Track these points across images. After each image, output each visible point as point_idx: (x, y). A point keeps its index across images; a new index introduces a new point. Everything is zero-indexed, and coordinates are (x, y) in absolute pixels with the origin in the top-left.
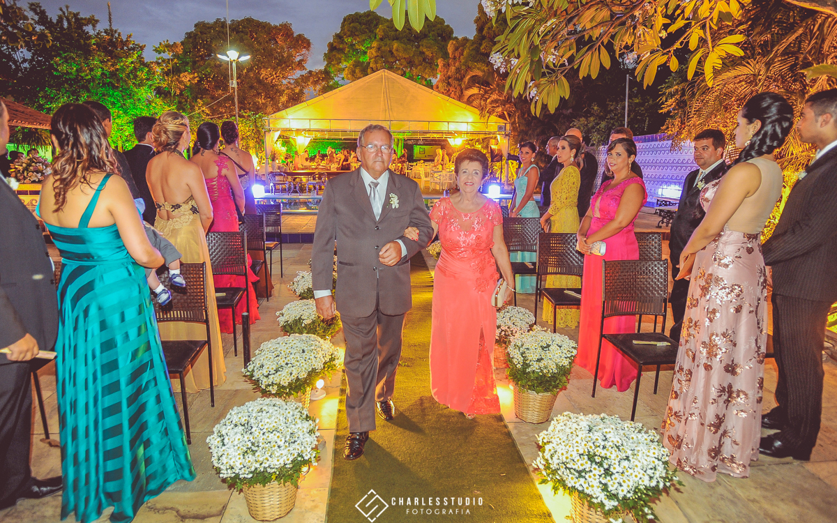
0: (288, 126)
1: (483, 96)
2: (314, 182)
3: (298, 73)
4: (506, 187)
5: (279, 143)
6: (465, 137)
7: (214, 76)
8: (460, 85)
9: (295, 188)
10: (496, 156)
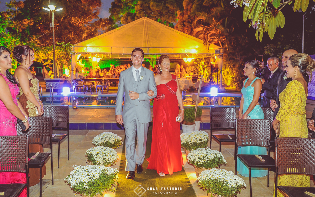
0: (86, 51)
1: (205, 32)
2: (101, 85)
3: (93, 20)
4: (221, 88)
5: (80, 61)
6: (194, 58)
7: (43, 22)
8: (191, 26)
9: (89, 89)
10: (215, 68)
